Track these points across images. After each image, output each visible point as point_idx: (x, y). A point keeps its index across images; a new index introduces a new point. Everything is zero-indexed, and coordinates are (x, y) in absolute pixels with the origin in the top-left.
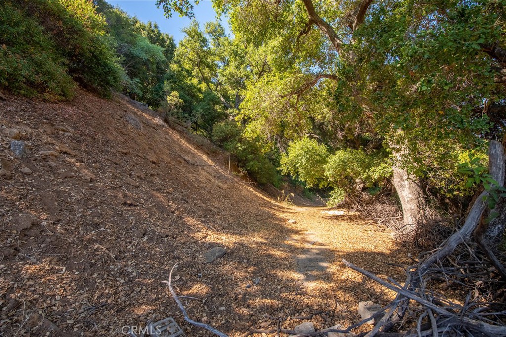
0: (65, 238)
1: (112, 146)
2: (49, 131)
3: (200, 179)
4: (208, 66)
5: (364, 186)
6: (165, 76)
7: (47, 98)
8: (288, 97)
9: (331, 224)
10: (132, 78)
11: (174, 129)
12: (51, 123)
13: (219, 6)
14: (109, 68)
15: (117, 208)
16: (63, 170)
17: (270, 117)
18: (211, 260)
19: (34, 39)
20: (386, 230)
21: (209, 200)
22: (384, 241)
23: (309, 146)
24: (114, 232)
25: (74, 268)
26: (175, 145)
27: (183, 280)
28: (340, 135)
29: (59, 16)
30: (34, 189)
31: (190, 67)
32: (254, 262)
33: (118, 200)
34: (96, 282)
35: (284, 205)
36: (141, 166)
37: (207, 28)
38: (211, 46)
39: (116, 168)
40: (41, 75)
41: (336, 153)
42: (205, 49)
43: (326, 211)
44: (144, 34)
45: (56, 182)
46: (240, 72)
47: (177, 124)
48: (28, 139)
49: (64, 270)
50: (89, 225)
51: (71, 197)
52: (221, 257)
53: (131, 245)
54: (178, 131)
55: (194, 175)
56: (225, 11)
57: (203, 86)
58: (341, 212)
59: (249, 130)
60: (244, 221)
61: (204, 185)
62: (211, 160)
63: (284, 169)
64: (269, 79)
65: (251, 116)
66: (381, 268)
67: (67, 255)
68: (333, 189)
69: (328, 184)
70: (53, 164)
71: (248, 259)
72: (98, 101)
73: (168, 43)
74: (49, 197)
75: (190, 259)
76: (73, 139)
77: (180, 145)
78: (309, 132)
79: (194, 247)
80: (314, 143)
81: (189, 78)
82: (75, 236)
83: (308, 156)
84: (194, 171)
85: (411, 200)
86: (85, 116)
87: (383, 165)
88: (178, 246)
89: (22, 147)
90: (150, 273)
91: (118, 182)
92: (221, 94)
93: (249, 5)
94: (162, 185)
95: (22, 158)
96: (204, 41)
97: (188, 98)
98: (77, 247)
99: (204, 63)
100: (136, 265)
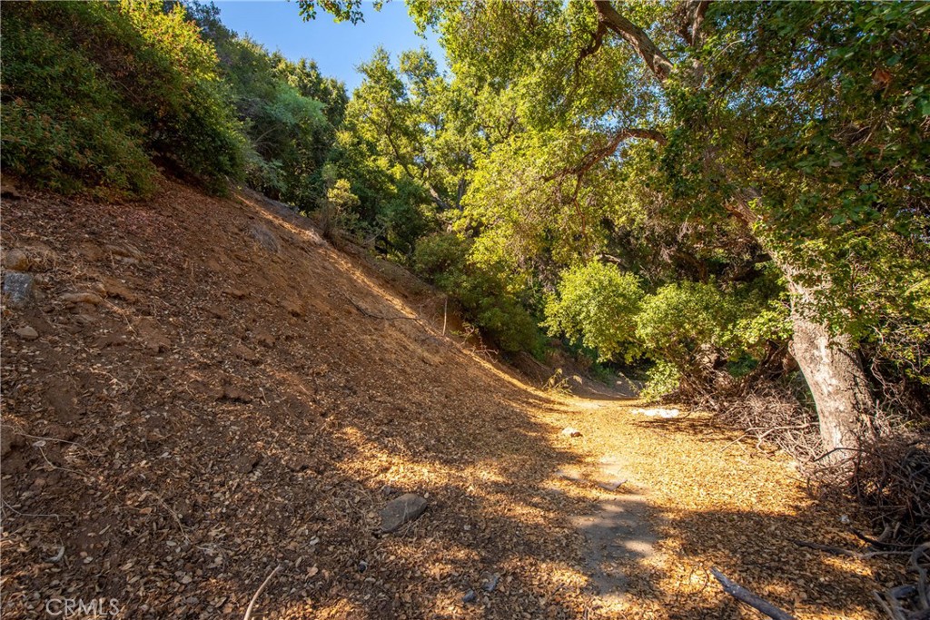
0: (79, 477)
1: (214, 283)
2: (91, 255)
3: (386, 346)
4: (406, 133)
5: (718, 357)
6: (330, 155)
7: (101, 194)
8: (559, 179)
9: (651, 439)
10: (268, 160)
11: (341, 250)
12: (96, 238)
13: (420, 13)
14: (221, 141)
15: (205, 407)
16: (106, 331)
17: (522, 219)
18: (393, 526)
19: (81, 88)
20: (777, 454)
21: (401, 387)
22: (777, 482)
23: (603, 278)
24: (189, 462)
25: (84, 547)
26: (342, 280)
27: (323, 578)
28: (665, 254)
29: (128, 46)
30: (33, 371)
31: (373, 137)
32: (487, 531)
33: (211, 390)
34: (126, 583)
35: (554, 395)
36: (269, 320)
37: (403, 63)
38: (412, 96)
39: (216, 325)
40: (89, 153)
41: (659, 290)
42: (400, 101)
43: (641, 410)
44: (293, 81)
45: (84, 355)
46: (465, 140)
47: (348, 240)
48: (43, 270)
49: (61, 553)
50: (138, 447)
51: (109, 388)
52: (414, 517)
53: (223, 489)
54: (349, 254)
55: (374, 337)
56: (432, 21)
57: (398, 171)
58: (673, 412)
59: (481, 248)
60: (471, 431)
61: (393, 356)
62: (411, 307)
63: (553, 326)
64: (519, 144)
65: (484, 219)
66: (784, 555)
67: (74, 517)
68: (653, 364)
69: (644, 354)
70: (87, 318)
71: (474, 525)
72: (202, 202)
73: (334, 95)
74: (63, 386)
75: (346, 522)
76: (138, 269)
77: (351, 280)
78: (602, 252)
79: (359, 494)
80: (613, 273)
81: (373, 158)
82: (102, 472)
83: (601, 298)
84: (375, 329)
85: (838, 391)
86: (171, 228)
87: (767, 315)
88: (324, 492)
89: (26, 285)
90: (253, 558)
91: (215, 354)
92: (431, 184)
93: (480, 6)
94: (307, 359)
95: (26, 307)
96: (398, 87)
97: (370, 193)
98: (102, 496)
99: (399, 127)
100: (226, 538)
